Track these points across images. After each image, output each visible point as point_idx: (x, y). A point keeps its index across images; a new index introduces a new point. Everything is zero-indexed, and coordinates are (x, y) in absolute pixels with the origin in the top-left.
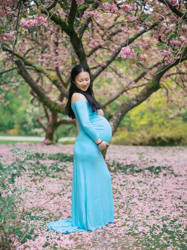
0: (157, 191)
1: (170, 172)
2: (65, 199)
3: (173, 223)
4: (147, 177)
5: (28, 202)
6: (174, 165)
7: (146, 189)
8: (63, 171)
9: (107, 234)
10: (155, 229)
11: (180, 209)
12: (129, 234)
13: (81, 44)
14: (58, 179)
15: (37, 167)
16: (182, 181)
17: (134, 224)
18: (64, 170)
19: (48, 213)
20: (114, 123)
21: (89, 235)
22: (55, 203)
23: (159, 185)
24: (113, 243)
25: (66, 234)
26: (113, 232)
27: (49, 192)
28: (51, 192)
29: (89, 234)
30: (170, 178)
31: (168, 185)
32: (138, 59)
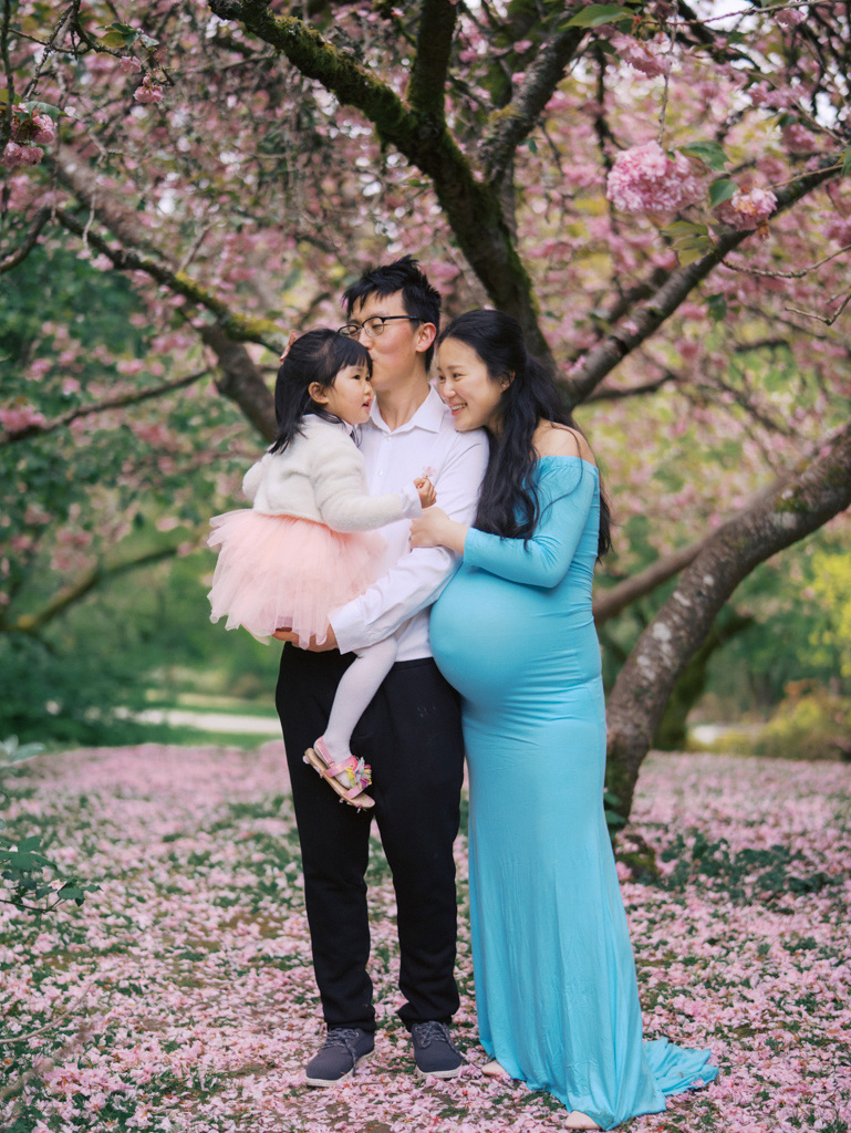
20: (676, 628)
32: (720, 218)
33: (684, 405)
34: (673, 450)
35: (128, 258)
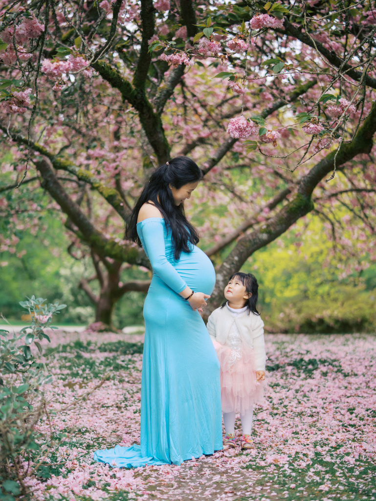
0: (308, 400)
1: (336, 369)
2: (128, 414)
3: (334, 451)
4: (289, 377)
5: (58, 420)
6: (344, 358)
7: (287, 397)
8: (128, 368)
9: (206, 469)
10: (298, 460)
11: (350, 428)
12: (247, 468)
13: (159, 125)
14: (117, 382)
15: (77, 364)
16: (356, 383)
17: (259, 453)
18: (129, 366)
19: (95, 437)
20: (224, 276)
21: (172, 471)
22: (108, 422)
23: (312, 390)
24: (217, 482)
25: (129, 469)
26: (218, 466)
27: (99, 404)
28: (102, 404)
29: (172, 469)
30: (334, 379)
31: (329, 390)
32: (262, 139)
33: (206, 191)
34: (200, 209)
35: (18, 138)
